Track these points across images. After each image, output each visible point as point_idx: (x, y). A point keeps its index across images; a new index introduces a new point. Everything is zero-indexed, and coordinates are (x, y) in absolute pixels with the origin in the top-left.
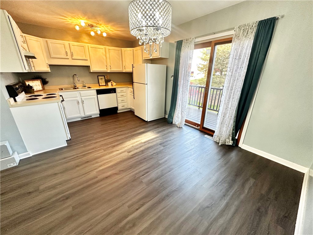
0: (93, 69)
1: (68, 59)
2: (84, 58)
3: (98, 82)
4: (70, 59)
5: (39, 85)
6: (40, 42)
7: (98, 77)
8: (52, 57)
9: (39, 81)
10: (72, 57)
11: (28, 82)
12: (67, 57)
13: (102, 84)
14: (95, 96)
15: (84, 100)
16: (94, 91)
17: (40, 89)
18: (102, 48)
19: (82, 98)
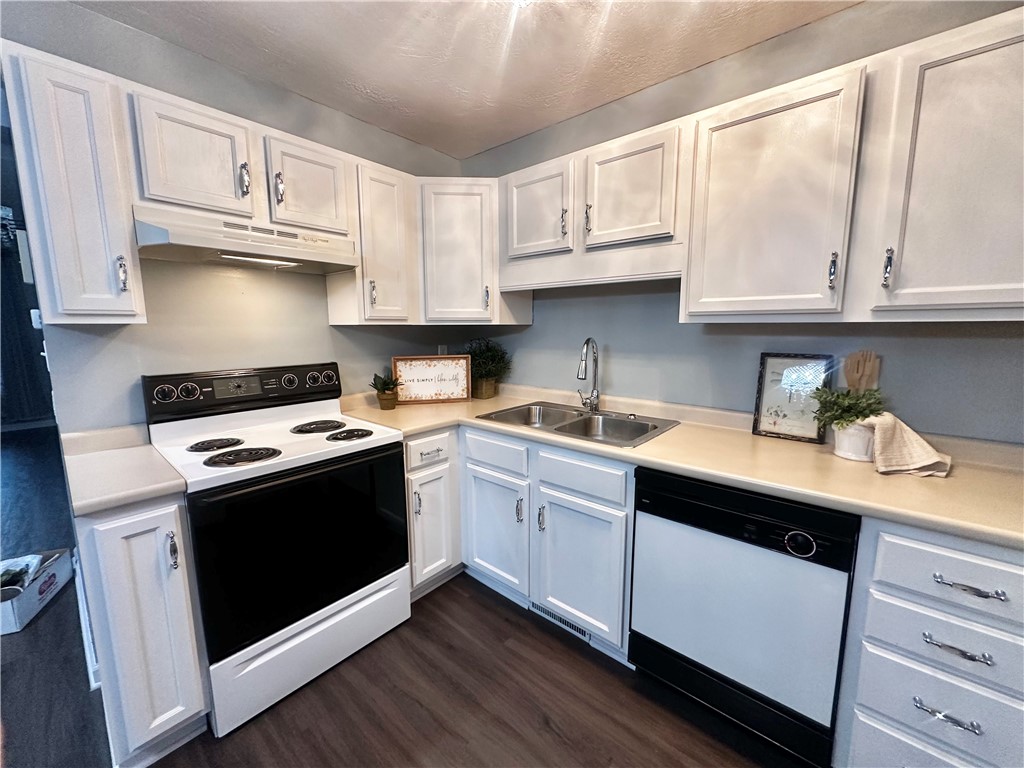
0: (700, 301)
2: (652, 226)
4: (578, 250)
5: (455, 379)
6: (481, 195)
7: (763, 364)
8: (512, 253)
9: (463, 362)
10: (585, 237)
11: (409, 363)
12: (562, 245)
13: (780, 420)
14: (622, 514)
15: (547, 507)
16: (621, 473)
17: (453, 394)
18: (831, 95)
19: (543, 489)
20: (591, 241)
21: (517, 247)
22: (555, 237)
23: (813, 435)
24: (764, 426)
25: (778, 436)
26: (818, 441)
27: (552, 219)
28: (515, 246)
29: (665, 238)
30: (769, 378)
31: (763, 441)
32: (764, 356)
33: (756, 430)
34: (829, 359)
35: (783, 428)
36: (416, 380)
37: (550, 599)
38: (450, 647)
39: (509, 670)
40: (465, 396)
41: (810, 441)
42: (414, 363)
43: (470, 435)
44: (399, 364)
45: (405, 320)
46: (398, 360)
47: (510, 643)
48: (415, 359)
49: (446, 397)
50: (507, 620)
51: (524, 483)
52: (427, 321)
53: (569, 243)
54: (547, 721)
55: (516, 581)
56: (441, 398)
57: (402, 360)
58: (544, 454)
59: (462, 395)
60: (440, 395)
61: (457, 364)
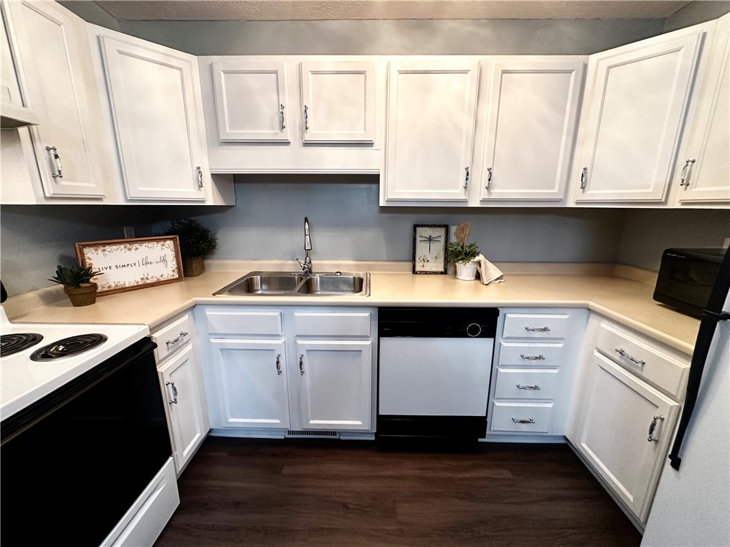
0: (393, 191)
1: (286, 143)
2: (358, 135)
3: (409, 255)
4: (296, 141)
5: (164, 260)
6: (180, 69)
7: (415, 231)
8: (223, 137)
9: (170, 243)
10: (302, 134)
11: (102, 248)
12: (280, 137)
13: (426, 264)
14: (368, 343)
15: (305, 355)
16: (367, 314)
17: (162, 276)
18: (465, 72)
19: (300, 342)
20: (309, 137)
21: (229, 132)
22: (273, 128)
23: (442, 269)
24: (418, 269)
25: (426, 273)
26: (445, 272)
27: (268, 111)
28: (228, 130)
29: (368, 144)
30: (418, 239)
31: (418, 277)
32: (415, 226)
33: (414, 272)
34: (447, 227)
35: (428, 268)
36: (113, 267)
37: (312, 422)
38: (237, 504)
39: (298, 490)
40: (176, 276)
41: (442, 273)
42: (107, 248)
43: (210, 312)
44: (86, 250)
45: (100, 199)
46: (85, 246)
47: (286, 470)
48: (109, 244)
49: (155, 280)
50: (273, 455)
51: (280, 342)
52: (127, 200)
53: (288, 135)
54: (346, 506)
55: (278, 421)
56: (149, 282)
57: (90, 246)
58: (299, 314)
59: (173, 276)
60: (147, 279)
61: (163, 245)
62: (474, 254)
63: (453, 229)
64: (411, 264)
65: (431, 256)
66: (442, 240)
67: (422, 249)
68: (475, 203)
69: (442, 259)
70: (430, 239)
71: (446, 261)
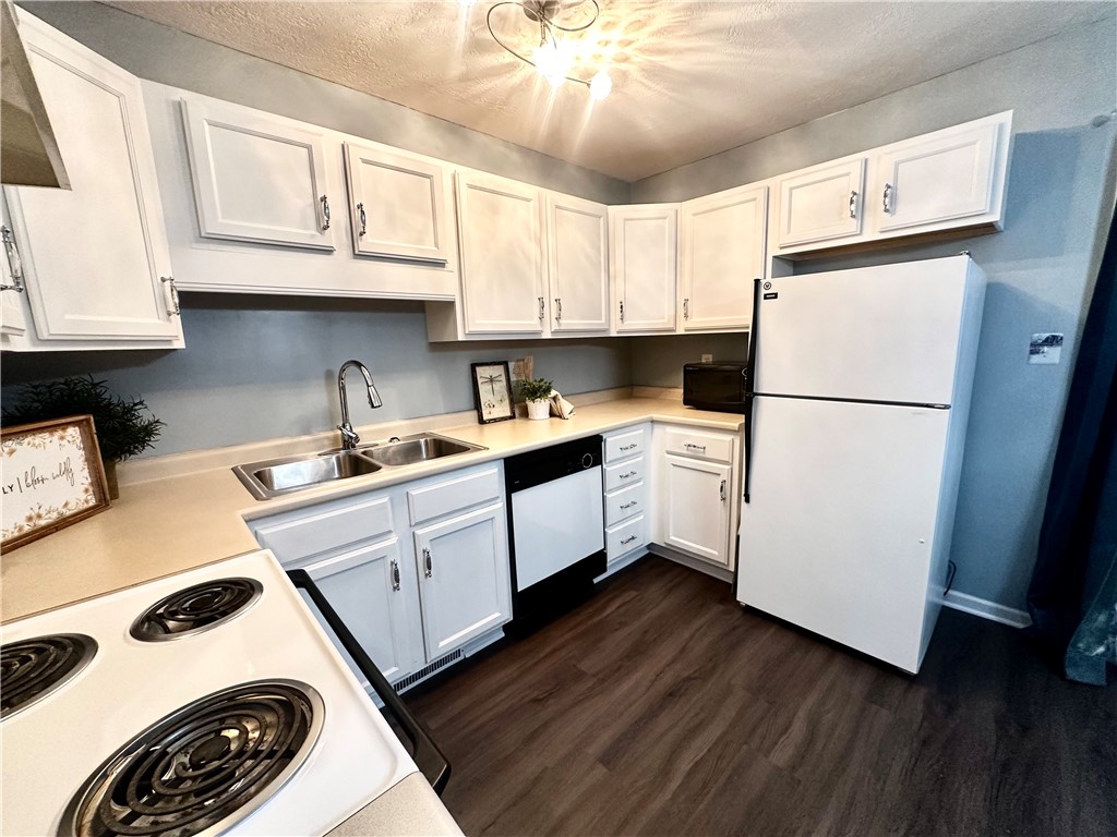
0: (478, 319)
1: (328, 251)
2: (429, 253)
3: (472, 402)
4: (342, 252)
5: (66, 471)
6: (120, 96)
7: (474, 372)
8: (208, 229)
9: (73, 432)
10: (353, 240)
12: (320, 241)
13: (492, 410)
14: (496, 507)
16: (496, 470)
17: (66, 504)
18: (528, 200)
19: (419, 532)
20: (364, 245)
21: (217, 223)
22: (304, 227)
23: (509, 414)
24: (486, 417)
25: (495, 420)
26: (512, 417)
28: (220, 220)
29: (440, 264)
30: (480, 381)
31: (486, 427)
32: (473, 367)
33: (481, 421)
34: (505, 364)
35: (496, 414)
40: (92, 502)
41: (510, 418)
49: (54, 516)
56: (43, 522)
59: (87, 501)
60: (39, 516)
61: (62, 438)
62: (548, 390)
63: (511, 365)
64: (475, 413)
65: (495, 401)
66: (503, 378)
67: (485, 391)
68: (547, 335)
69: (507, 402)
70: (491, 380)
71: (512, 403)
